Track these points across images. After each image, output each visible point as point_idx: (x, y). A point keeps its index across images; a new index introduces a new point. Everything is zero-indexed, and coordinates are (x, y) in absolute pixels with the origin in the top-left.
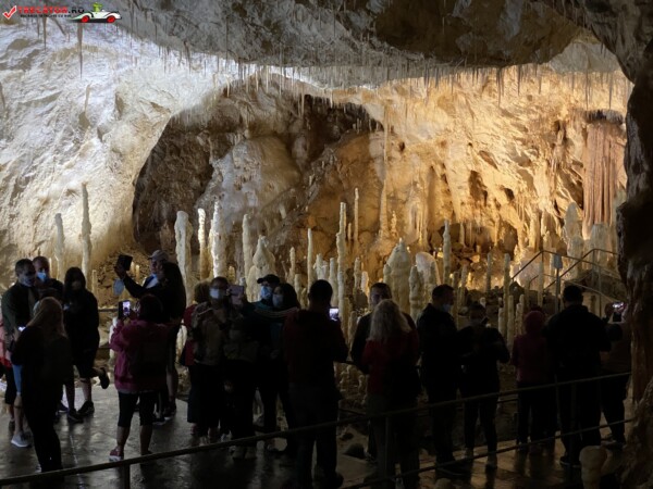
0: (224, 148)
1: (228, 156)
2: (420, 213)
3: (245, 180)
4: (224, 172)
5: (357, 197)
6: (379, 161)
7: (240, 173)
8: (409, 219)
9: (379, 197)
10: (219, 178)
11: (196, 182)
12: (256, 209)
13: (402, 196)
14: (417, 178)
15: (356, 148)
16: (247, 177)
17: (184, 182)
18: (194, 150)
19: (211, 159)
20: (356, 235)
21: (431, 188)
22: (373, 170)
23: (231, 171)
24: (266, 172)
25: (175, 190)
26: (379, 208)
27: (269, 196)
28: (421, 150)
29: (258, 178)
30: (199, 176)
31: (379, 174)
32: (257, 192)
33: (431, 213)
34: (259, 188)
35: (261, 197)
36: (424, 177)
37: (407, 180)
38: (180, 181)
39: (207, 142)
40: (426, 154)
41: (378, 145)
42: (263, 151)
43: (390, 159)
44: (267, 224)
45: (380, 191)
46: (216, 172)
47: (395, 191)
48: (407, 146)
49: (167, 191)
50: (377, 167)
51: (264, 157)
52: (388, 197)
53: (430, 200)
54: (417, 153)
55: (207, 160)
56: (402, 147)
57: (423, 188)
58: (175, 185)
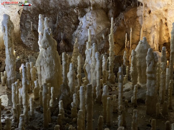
0: (83, 14)
1: (85, 16)
2: (156, 37)
3: (90, 25)
4: (83, 22)
5: (131, 31)
6: (140, 17)
7: (89, 22)
8: (151, 40)
9: (140, 31)
10: (81, 25)
11: (73, 26)
12: (94, 35)
13: (149, 31)
14: (155, 24)
15: (132, 13)
16: (91, 24)
17: (69, 26)
18: (73, 14)
19: (79, 18)
20: (130, 46)
21: (161, 28)
22: (138, 21)
23: (85, 22)
24: (98, 22)
25: (66, 29)
26: (140, 36)
27: (99, 31)
28: (157, 13)
29: (95, 24)
30: (74, 24)
31: (140, 23)
32: (94, 29)
33: (160, 38)
34: (95, 28)
35: (96, 31)
36: (158, 24)
37: (151, 25)
38: (68, 26)
39: (77, 12)
40: (159, 14)
41: (140, 11)
42: (97, 14)
43: (145, 16)
44: (97, 41)
45: (140, 29)
46: (80, 22)
47: (146, 29)
48: (152, 12)
49: (63, 29)
50: (139, 20)
51: (97, 16)
52: (143, 31)
53: (160, 32)
54: (156, 14)
55: (78, 18)
56: (150, 12)
57: (157, 28)
58: (66, 27)
